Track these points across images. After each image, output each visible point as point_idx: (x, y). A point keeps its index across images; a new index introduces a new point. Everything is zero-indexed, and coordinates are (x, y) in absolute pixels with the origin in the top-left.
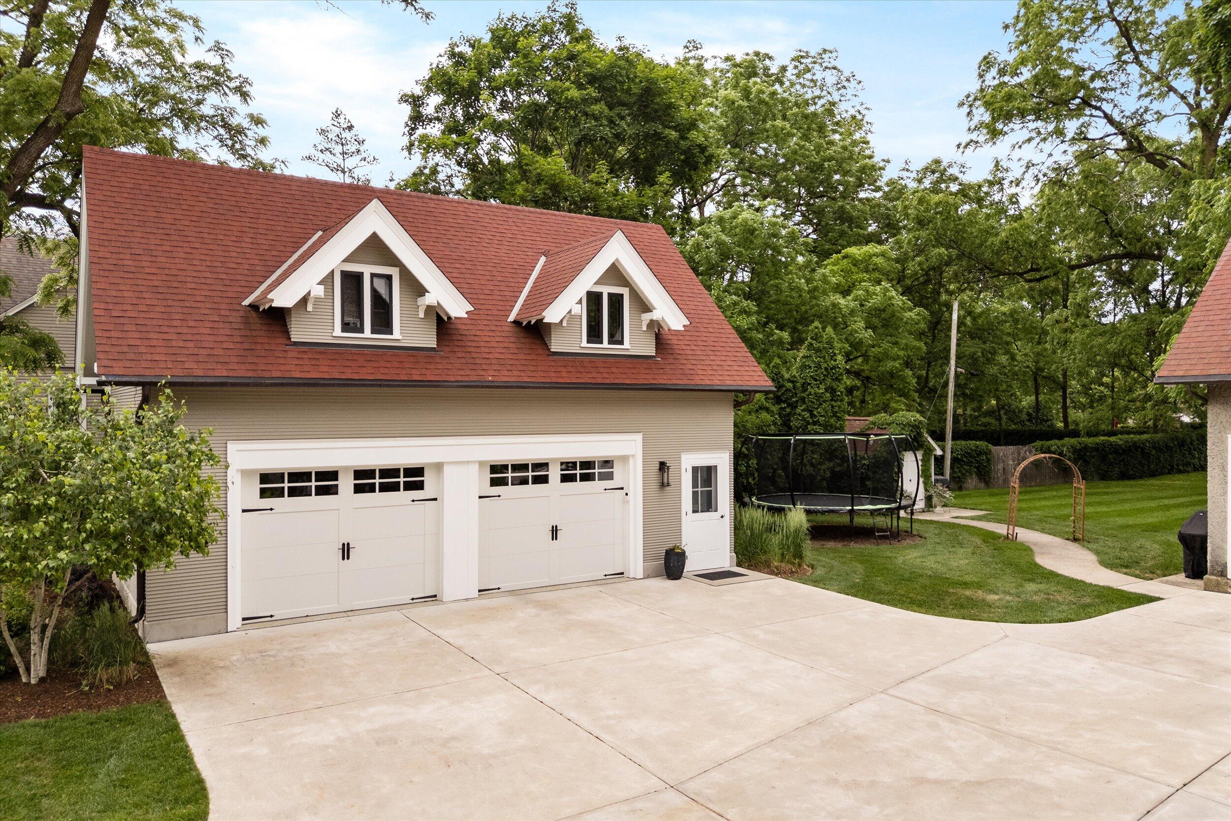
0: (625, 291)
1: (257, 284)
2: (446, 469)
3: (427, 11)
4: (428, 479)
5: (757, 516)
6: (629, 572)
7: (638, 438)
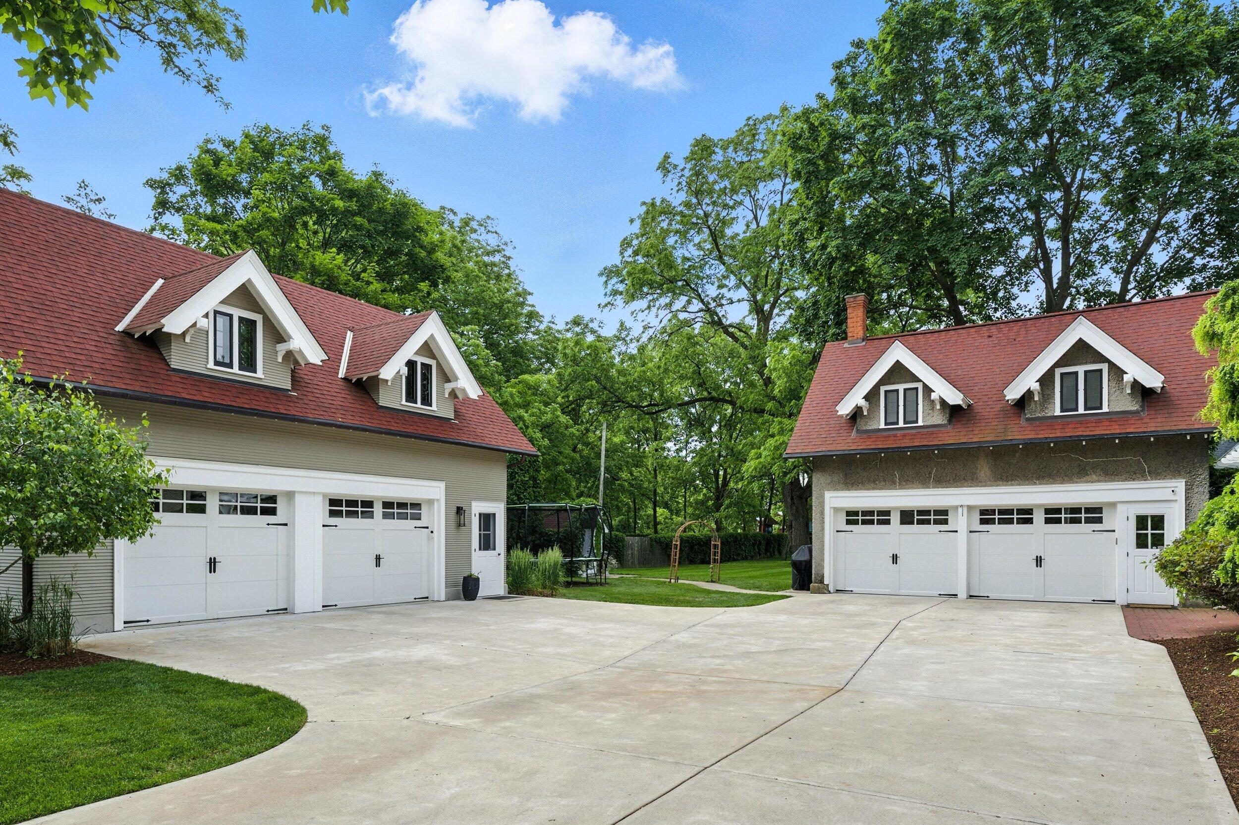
0: (433, 363)
1: (122, 315)
2: (298, 498)
3: (226, 101)
4: (280, 506)
5: (523, 556)
6: (433, 597)
7: (442, 485)
